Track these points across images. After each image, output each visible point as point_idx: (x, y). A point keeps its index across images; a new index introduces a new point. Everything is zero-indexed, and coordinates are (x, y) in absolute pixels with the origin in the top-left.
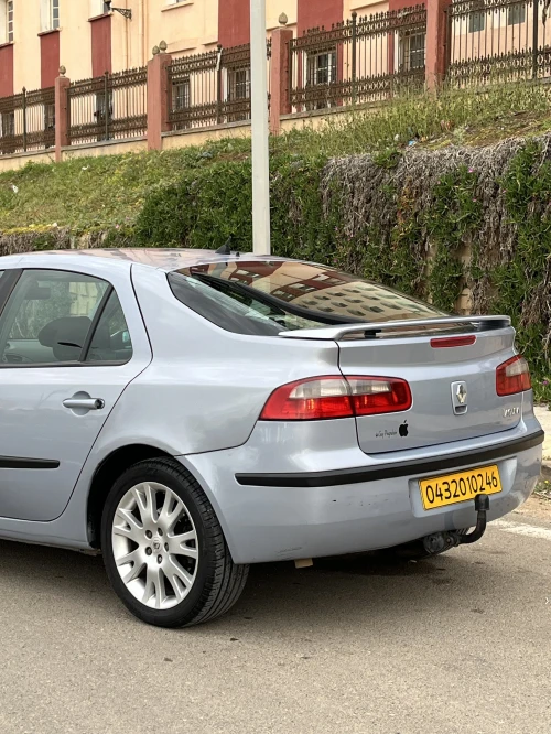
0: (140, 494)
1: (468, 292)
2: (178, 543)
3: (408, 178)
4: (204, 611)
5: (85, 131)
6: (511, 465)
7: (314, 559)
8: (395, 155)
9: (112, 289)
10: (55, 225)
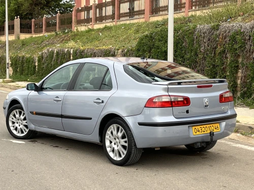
0: (113, 128)
1: (240, 71)
2: (122, 142)
3: (222, 33)
4: (129, 161)
5: (125, 15)
6: (224, 124)
7: (161, 148)
8: (218, 25)
9: (108, 69)
10: (111, 46)
